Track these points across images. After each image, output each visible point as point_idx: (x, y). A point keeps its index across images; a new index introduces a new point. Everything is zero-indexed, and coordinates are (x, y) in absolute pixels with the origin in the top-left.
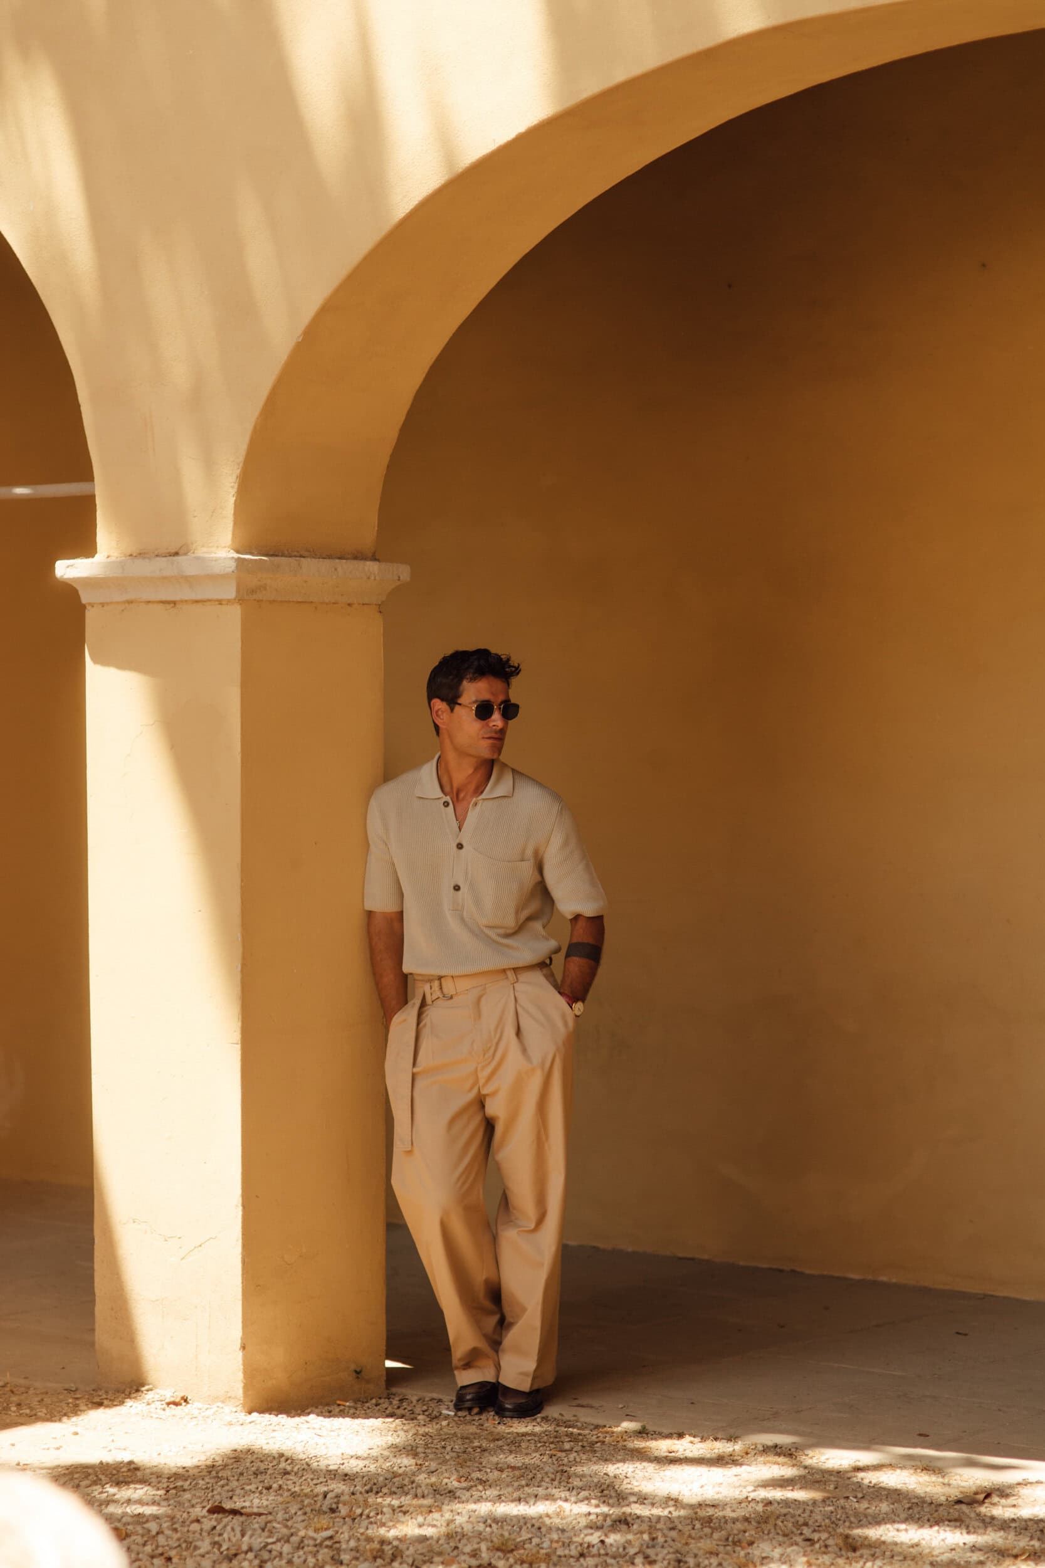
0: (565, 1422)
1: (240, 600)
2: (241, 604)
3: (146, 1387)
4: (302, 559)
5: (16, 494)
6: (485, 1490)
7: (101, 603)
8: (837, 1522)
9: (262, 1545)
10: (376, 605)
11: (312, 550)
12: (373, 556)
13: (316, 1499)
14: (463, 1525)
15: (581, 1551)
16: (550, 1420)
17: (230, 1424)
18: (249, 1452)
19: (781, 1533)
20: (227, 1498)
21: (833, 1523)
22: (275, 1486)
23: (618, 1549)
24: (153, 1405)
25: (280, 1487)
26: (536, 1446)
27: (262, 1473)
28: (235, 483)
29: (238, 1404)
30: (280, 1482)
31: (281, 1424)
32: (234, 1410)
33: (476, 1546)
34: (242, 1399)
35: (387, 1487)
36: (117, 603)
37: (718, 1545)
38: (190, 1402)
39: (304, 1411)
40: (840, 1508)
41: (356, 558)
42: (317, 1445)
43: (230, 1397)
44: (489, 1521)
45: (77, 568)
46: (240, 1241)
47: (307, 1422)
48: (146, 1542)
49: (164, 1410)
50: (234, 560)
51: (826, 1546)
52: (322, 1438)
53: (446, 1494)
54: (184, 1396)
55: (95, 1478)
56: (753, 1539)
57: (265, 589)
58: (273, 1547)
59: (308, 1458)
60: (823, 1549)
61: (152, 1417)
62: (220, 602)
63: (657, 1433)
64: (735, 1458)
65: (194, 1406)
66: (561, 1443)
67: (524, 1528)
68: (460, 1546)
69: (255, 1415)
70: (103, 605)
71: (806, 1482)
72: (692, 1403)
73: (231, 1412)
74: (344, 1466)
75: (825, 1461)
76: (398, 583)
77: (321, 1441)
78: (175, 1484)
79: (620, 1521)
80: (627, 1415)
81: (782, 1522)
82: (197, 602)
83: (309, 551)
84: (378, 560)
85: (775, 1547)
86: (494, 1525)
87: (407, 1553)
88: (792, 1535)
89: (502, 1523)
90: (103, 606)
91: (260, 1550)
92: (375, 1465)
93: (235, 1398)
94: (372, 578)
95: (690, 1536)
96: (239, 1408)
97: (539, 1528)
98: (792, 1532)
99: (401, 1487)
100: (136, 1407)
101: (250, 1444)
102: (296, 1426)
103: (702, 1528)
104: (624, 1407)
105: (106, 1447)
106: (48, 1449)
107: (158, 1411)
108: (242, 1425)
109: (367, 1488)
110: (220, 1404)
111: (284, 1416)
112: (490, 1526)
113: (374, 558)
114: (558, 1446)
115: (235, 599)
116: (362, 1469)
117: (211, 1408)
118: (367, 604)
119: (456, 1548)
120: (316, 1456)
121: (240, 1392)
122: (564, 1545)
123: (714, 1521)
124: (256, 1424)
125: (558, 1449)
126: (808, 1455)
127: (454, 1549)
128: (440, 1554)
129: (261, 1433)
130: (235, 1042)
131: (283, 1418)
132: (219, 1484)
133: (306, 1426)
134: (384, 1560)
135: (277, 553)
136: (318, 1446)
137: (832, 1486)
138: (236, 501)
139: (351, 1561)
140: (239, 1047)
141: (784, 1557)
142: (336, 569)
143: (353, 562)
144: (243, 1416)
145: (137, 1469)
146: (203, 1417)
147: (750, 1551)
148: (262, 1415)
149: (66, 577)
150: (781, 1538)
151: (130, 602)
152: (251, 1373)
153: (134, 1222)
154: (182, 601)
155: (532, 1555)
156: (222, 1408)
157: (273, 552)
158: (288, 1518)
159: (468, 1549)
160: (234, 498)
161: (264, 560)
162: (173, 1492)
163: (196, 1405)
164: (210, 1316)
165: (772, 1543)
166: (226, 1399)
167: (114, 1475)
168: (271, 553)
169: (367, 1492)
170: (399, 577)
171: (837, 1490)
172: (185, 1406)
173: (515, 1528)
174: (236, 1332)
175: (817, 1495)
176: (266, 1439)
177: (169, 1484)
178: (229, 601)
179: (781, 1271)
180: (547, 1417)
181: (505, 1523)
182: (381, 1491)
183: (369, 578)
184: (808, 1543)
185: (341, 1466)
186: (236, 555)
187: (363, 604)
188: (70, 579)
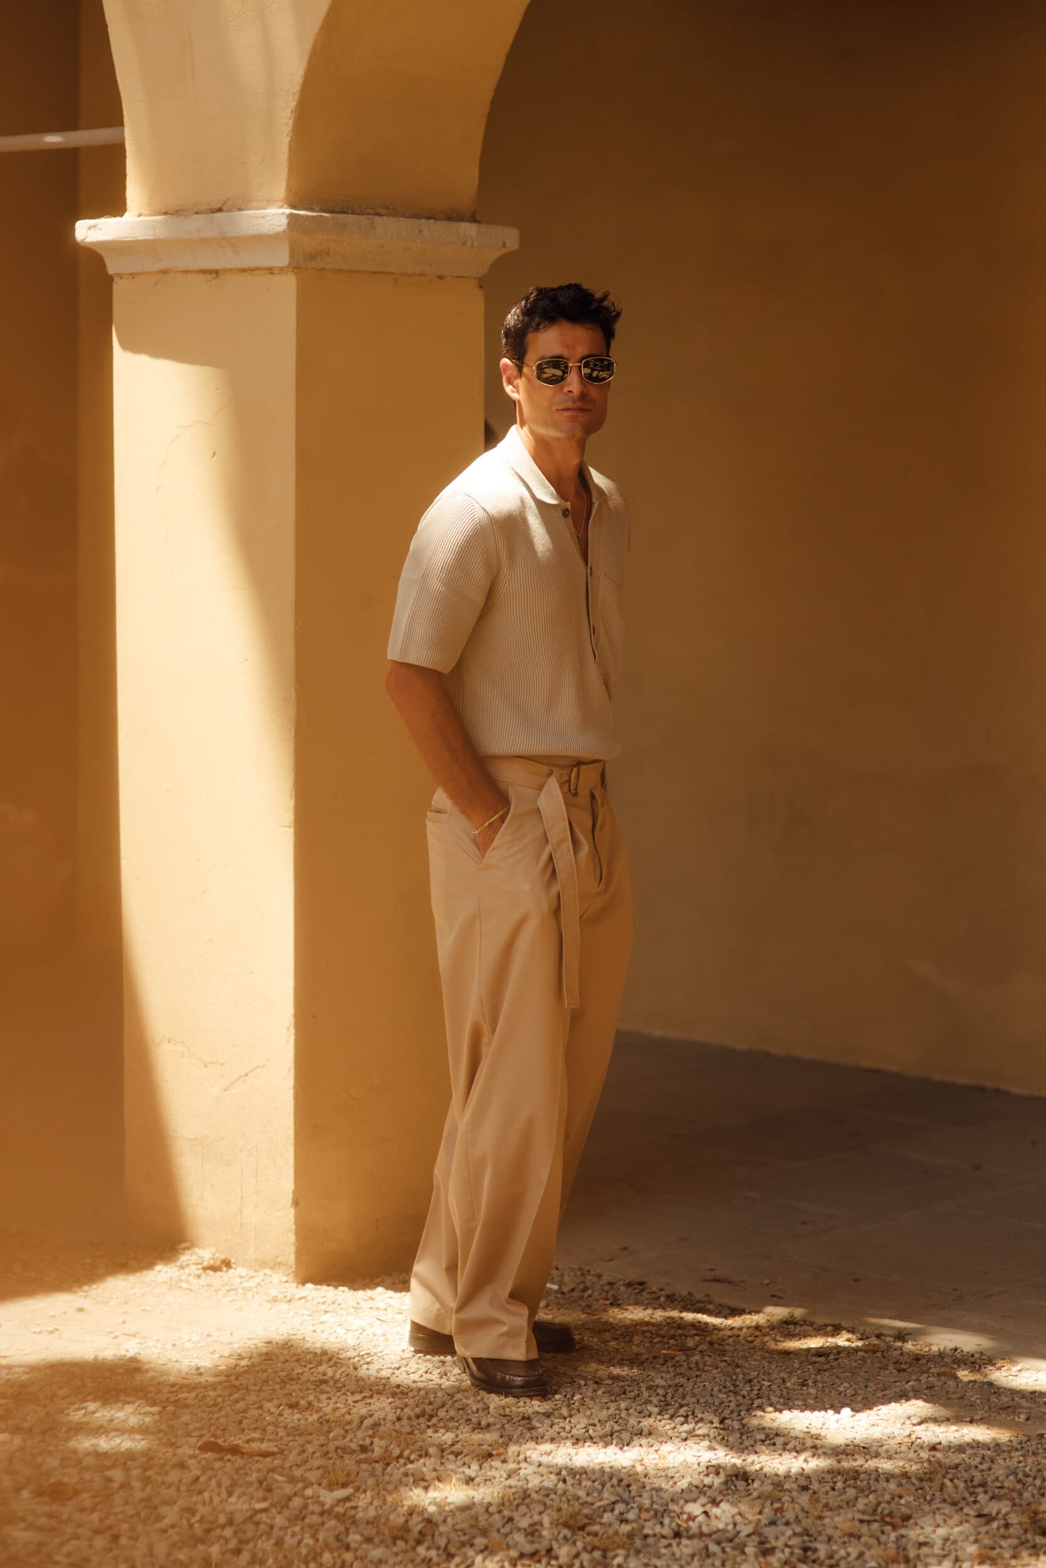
0: (694, 1305)
1: (295, 267)
2: (296, 273)
3: (184, 1245)
4: (376, 217)
5: (47, 143)
6: (571, 1416)
7: (130, 274)
8: (1025, 1480)
9: (249, 1513)
10: (475, 278)
11: (392, 207)
12: (472, 217)
13: (348, 1427)
14: (528, 1478)
15: (676, 1529)
16: (676, 1300)
17: (275, 1300)
18: (287, 1345)
19: (948, 1499)
20: (234, 1422)
21: (1019, 1481)
22: (303, 1403)
23: (727, 1525)
24: (187, 1271)
25: (310, 1404)
26: (651, 1342)
27: (292, 1380)
28: (290, 119)
29: (290, 1271)
30: (311, 1398)
31: (338, 1302)
32: (285, 1279)
33: (536, 1518)
34: (294, 1266)
35: (444, 1408)
36: (150, 273)
37: (862, 1521)
38: (234, 1266)
39: (373, 1281)
40: (1030, 1453)
41: (449, 218)
42: (375, 1335)
43: (280, 1263)
44: (564, 1473)
45: (100, 229)
46: (293, 1071)
47: (372, 1299)
48: (96, 1504)
49: (199, 1277)
50: (285, 217)
51: (1007, 1526)
52: (384, 1324)
53: (519, 1421)
54: (226, 1259)
55: (79, 1384)
56: (909, 1512)
57: (328, 254)
58: (263, 1517)
59: (359, 1356)
60: (1002, 1531)
61: (181, 1287)
62: (271, 271)
63: (808, 1323)
64: (903, 1366)
65: (237, 1273)
66: (683, 1337)
67: (608, 1485)
68: (516, 1516)
69: (309, 1286)
70: (133, 275)
71: (990, 1408)
72: (856, 1280)
73: (281, 1281)
74: (400, 1370)
75: (1017, 1373)
76: (504, 251)
77: (379, 1329)
78: (177, 1396)
79: (737, 1476)
80: (773, 1296)
81: (952, 1480)
82: (243, 270)
83: (389, 209)
84: (479, 222)
85: (938, 1526)
86: (570, 1480)
87: (442, 1529)
88: (962, 1504)
89: (581, 1475)
90: (133, 278)
91: (244, 1522)
92: (439, 1371)
93: (286, 1264)
94: (469, 243)
95: (826, 1506)
96: (291, 1278)
97: (628, 1486)
98: (964, 1499)
99: (463, 1409)
100: (166, 1272)
101: (291, 1332)
102: (356, 1306)
103: (844, 1488)
104: (771, 1283)
105: (112, 1332)
106: (40, 1333)
107: (191, 1278)
108: (289, 1301)
109: (417, 1410)
110: (268, 1271)
111: (345, 1289)
112: (564, 1481)
113: (473, 219)
114: (679, 1341)
115: (288, 267)
116: (422, 1376)
117: (255, 1276)
118: (463, 277)
119: (511, 1519)
120: (369, 1354)
121: (291, 1258)
122: (656, 1514)
123: (862, 1476)
124: (307, 1301)
125: (679, 1348)
126: (995, 1364)
127: (507, 1522)
128: (484, 1533)
129: (310, 1315)
130: (287, 825)
131: (343, 1291)
132: (233, 1397)
133: (366, 1305)
134: (406, 1542)
135: (345, 210)
136: (375, 1338)
137: (1023, 1417)
138: (290, 142)
139: (361, 1544)
140: (291, 831)
141: (948, 1543)
142: (421, 231)
143: (443, 223)
144: (294, 1289)
145: (138, 1370)
146: (243, 1289)
147: (903, 1531)
148: (318, 1287)
149: (88, 240)
150: (947, 1509)
151: (164, 272)
152: (305, 1233)
153: (169, 1042)
154: (226, 270)
155: (608, 1538)
156: (271, 1276)
157: (340, 208)
158: (299, 1463)
159: (524, 1523)
160: (289, 139)
161: (325, 217)
162: (171, 1408)
163: (241, 1270)
164: (257, 1162)
165: (934, 1517)
166: (275, 1264)
167: (106, 1378)
168: (338, 210)
169: (418, 1417)
170: (504, 243)
171: (1029, 1422)
172: (227, 1271)
173: (596, 1483)
174: (286, 1184)
175: (1003, 1436)
176: (313, 1325)
177: (170, 1395)
178: (282, 270)
179: (983, 1089)
180: (674, 1295)
181: (584, 1476)
182: (437, 1414)
183: (464, 244)
184: (982, 1520)
185: (396, 1371)
186: (288, 211)
187: (458, 277)
188: (90, 243)
